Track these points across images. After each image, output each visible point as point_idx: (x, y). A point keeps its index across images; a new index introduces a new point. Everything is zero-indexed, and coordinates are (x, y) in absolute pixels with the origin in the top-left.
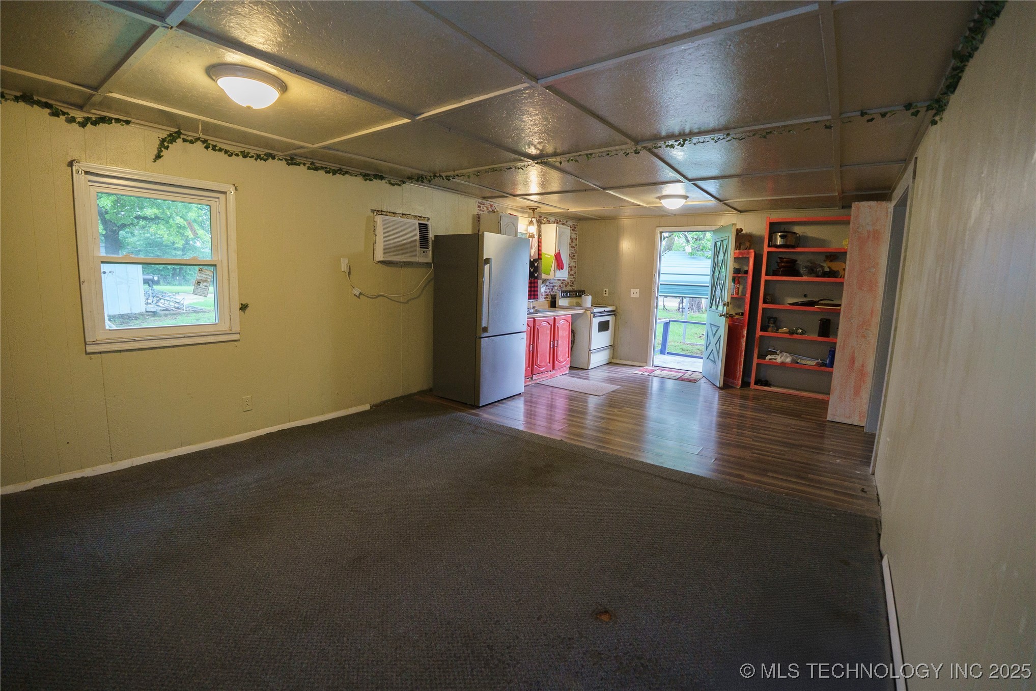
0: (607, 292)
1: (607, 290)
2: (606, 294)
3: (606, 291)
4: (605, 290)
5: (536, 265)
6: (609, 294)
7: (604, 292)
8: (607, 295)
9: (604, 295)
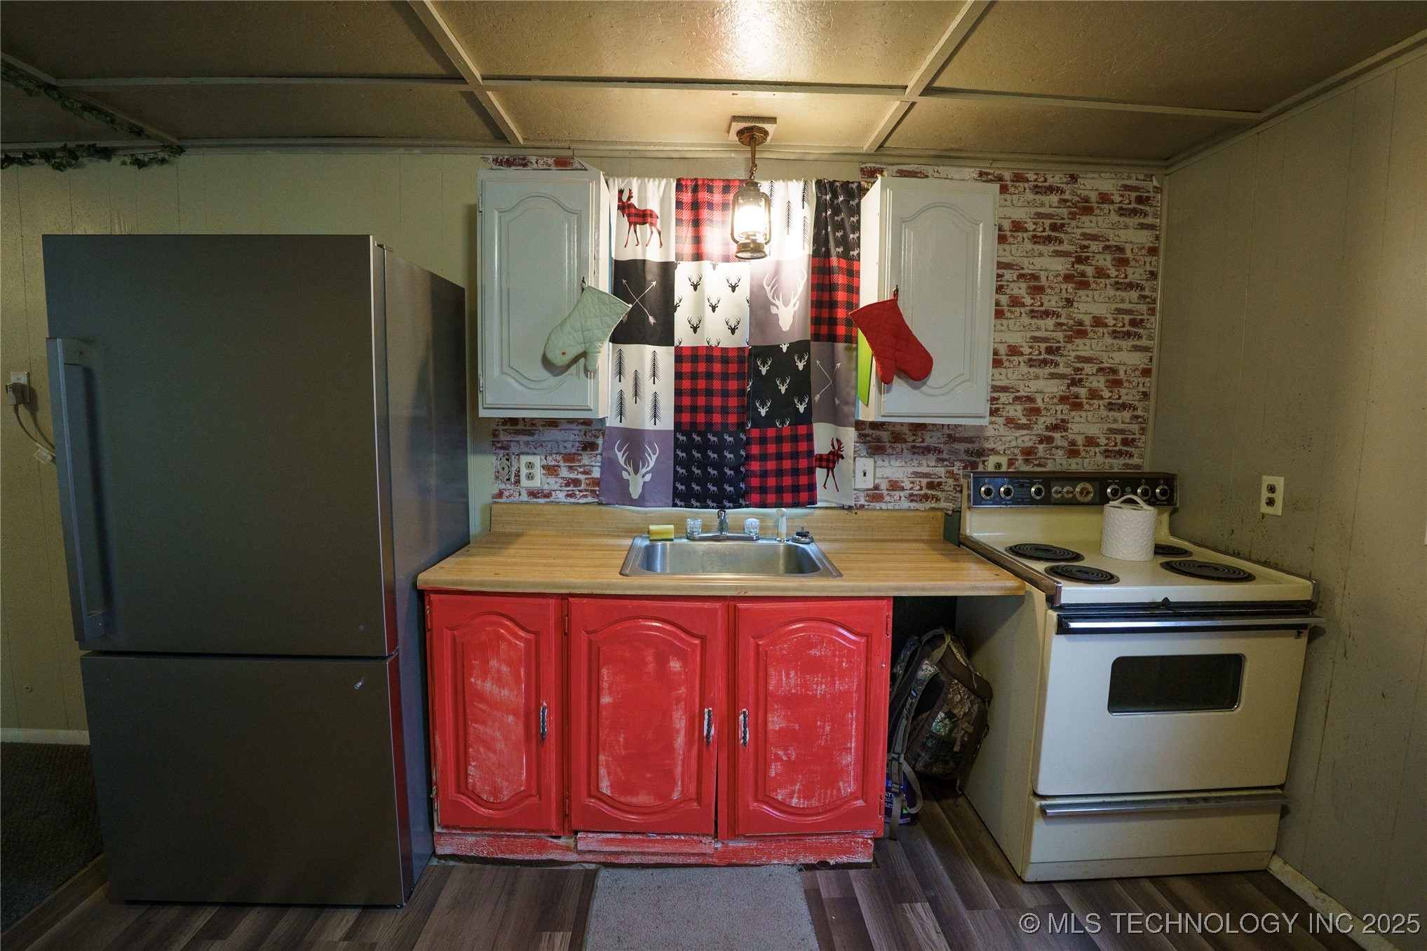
0: (1279, 496)
1: (1280, 482)
2: (1271, 502)
3: (1272, 489)
4: (1267, 480)
5: (801, 366)
6: (1291, 504)
7: (1265, 495)
8: (1278, 509)
9: (1265, 509)
